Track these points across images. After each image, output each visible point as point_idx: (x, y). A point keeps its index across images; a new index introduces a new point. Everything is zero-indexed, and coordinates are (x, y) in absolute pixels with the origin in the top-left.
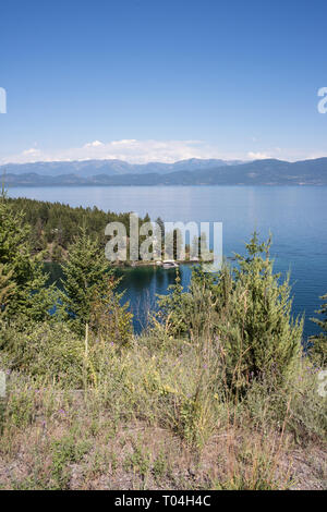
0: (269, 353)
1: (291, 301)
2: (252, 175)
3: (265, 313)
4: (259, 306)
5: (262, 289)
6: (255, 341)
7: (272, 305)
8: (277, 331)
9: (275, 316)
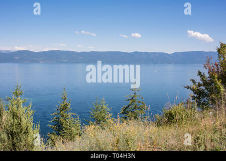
0: (23, 144)
1: (32, 117)
2: (16, 58)
3: (20, 124)
4: (16, 121)
5: (18, 112)
6: (15, 139)
7: (23, 119)
8: (26, 133)
9: (25, 125)
